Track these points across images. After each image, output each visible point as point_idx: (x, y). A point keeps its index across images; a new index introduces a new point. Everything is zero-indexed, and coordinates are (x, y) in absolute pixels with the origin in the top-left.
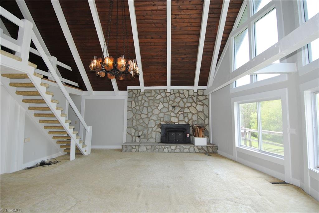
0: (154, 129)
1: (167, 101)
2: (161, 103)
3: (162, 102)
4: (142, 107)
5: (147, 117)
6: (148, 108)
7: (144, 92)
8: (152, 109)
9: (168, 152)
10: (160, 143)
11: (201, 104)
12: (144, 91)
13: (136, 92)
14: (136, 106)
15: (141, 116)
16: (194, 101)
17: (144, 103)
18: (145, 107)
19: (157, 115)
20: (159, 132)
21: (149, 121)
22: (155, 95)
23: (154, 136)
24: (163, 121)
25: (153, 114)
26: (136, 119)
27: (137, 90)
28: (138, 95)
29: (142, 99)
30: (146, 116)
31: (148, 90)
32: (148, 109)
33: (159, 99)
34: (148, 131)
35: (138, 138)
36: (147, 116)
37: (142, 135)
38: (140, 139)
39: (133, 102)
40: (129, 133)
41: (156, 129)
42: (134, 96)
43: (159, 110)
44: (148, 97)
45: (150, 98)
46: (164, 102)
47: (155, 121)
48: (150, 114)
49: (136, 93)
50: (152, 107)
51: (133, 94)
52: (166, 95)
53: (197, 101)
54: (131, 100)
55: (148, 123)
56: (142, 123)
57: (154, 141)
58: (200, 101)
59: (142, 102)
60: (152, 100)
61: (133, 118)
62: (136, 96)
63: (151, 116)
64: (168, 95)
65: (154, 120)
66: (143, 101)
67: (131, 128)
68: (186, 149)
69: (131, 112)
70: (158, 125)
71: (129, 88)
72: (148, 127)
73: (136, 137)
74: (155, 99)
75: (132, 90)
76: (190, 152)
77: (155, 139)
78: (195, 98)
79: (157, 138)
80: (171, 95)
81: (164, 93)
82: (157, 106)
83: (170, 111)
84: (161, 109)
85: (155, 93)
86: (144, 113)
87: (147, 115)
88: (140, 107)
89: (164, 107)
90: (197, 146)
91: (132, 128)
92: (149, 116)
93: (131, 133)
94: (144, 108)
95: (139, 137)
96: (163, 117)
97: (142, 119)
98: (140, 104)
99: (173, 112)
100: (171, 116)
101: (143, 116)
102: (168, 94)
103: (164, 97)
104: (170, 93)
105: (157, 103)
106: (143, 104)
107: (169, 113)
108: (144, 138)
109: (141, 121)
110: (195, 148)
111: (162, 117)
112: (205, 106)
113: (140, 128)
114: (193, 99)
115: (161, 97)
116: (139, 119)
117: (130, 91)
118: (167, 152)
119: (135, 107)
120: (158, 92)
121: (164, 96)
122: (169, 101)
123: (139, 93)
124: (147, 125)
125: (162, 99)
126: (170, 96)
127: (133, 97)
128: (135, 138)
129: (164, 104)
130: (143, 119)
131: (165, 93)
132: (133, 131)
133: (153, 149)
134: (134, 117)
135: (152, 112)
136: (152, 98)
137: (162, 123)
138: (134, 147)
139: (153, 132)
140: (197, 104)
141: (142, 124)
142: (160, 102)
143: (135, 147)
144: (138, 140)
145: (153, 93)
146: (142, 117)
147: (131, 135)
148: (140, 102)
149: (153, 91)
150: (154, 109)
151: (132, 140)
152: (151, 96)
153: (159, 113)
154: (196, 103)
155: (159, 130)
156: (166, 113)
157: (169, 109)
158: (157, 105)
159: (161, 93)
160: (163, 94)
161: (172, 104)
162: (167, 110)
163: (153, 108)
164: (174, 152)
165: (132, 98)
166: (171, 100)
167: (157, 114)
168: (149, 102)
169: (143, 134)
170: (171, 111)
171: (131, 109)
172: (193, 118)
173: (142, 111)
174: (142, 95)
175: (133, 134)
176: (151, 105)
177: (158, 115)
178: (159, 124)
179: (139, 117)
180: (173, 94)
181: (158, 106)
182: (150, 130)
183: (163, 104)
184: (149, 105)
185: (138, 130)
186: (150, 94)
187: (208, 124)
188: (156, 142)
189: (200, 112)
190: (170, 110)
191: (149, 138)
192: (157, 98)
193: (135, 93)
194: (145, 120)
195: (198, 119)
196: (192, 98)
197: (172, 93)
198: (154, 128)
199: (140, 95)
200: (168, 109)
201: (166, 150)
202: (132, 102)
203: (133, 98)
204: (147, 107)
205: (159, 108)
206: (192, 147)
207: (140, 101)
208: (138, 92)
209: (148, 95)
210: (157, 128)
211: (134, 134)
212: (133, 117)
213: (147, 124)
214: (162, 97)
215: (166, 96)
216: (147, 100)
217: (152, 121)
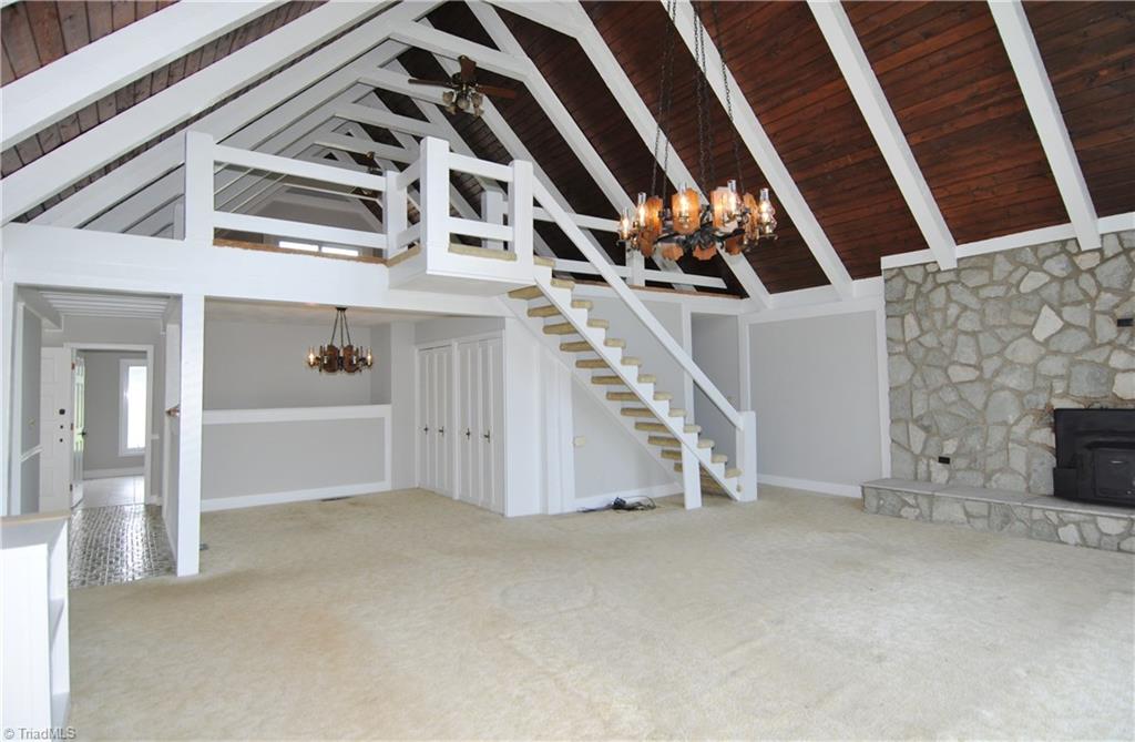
0: (1019, 430)
1: (1085, 293)
2: (1046, 310)
3: (1056, 304)
4: (949, 334)
5: (980, 379)
6: (981, 337)
7: (957, 271)
8: (999, 339)
9: (1084, 543)
10: (1049, 496)
12: (955, 266)
13: (918, 275)
14: (923, 332)
15: (948, 377)
17: (958, 318)
18: (966, 333)
19: (1029, 366)
20: (1043, 446)
21: (989, 394)
22: (1011, 273)
23: (1018, 463)
24: (1065, 395)
25: (1008, 362)
26: (926, 386)
27: (924, 265)
28: (929, 285)
29: (949, 299)
30: (971, 374)
31: (973, 260)
32: (978, 344)
33: (1036, 292)
34: (986, 438)
35: (940, 465)
36: (978, 373)
37: (956, 454)
38: (950, 470)
39: (910, 320)
40: (899, 444)
41: (1028, 433)
42: (911, 292)
43: (1038, 343)
44: (975, 290)
45: (986, 292)
46: (1066, 300)
47: (1019, 394)
48: (990, 366)
49: (919, 280)
50: (999, 331)
51: (906, 287)
52: (1074, 264)
54: (898, 308)
55: (986, 405)
56: (954, 403)
57: (1022, 486)
59: (949, 312)
60: (996, 298)
61: (915, 382)
62: (918, 293)
63: (997, 373)
64: (1084, 267)
65: (1011, 390)
66: (953, 310)
67: (907, 423)
69: (903, 358)
70: (1039, 415)
71: (888, 262)
72: (985, 422)
73: (932, 462)
74: (1014, 291)
75: (900, 268)
77: (1027, 479)
79: (1034, 475)
80: (1104, 260)
81: (1063, 257)
82: (1025, 327)
83: (1101, 345)
84: (1047, 341)
85: (1009, 267)
86: (964, 362)
87: (978, 367)
88: (940, 334)
89: (1067, 326)
91: (911, 426)
92: (987, 375)
93: (910, 446)
94: (962, 338)
95: (944, 460)
96: (1067, 377)
97: (956, 386)
98: (939, 325)
99: (1122, 347)
100: (1116, 371)
101: (958, 374)
102: (1085, 262)
103: (1062, 280)
104: (1100, 250)
105: (1028, 312)
106: (955, 324)
107: (1098, 356)
108: (969, 468)
109: (951, 397)
111: (1056, 377)
113: (945, 424)
115: (1047, 279)
116: (942, 387)
117: (893, 277)
118: (1076, 545)
119: (919, 336)
120: (1030, 259)
121: (1065, 274)
122: (1093, 292)
123: (930, 278)
124: (981, 413)
125: (1055, 287)
126: (1097, 271)
127: (906, 298)
128: (928, 465)
129: (1068, 312)
130: (960, 387)
131: (1070, 255)
132: (917, 437)
133: (997, 520)
134: (918, 377)
135: (1000, 353)
136: (999, 291)
137: (1058, 404)
138: (911, 501)
139: (1010, 445)
141: (954, 409)
142: (1044, 302)
143: (916, 499)
144: (940, 473)
145: (1002, 267)
146: (955, 380)
147: (908, 449)
148: (938, 317)
149: (999, 258)
150: (1011, 342)
151: (916, 474)
152: (992, 283)
153: (1042, 358)
155: (1046, 437)
156: (1077, 353)
157: (1099, 335)
158: (1029, 320)
159: (1043, 260)
160: (1057, 266)
161: (1117, 306)
162: (1084, 339)
163: (1007, 335)
164: (1119, 550)
165: (900, 300)
166: (1108, 290)
167: (1030, 360)
168: (982, 313)
169: (963, 451)
170: (1110, 343)
171: (901, 349)
173: (953, 349)
174: (946, 284)
175: (917, 448)
176: (991, 321)
177: (1034, 366)
178: (1041, 407)
179: (942, 380)
180: (1116, 256)
181: (1033, 326)
182: (997, 435)
183: (1059, 314)
184: (982, 323)
185: (938, 434)
186: (986, 273)
188: (1028, 489)
190: (1105, 341)
191: (995, 472)
192: (1026, 287)
193: (913, 282)
194: (967, 391)
197: (1109, 253)
198: (1014, 429)
199: (938, 285)
200: (1093, 334)
201: (1069, 533)
202: (903, 317)
203: (908, 301)
204: (974, 334)
205: (1041, 333)
207: (939, 309)
208: (927, 274)
209: (979, 278)
210: (1033, 429)
211: (924, 448)
212: (911, 379)
213: (979, 407)
214: (1054, 278)
215: (1076, 272)
216: (972, 301)
217: (1005, 394)
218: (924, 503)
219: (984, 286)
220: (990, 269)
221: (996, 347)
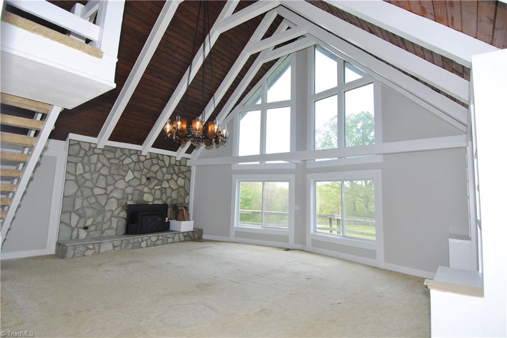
0: (116, 213)
1: (141, 168)
2: (130, 171)
3: (133, 170)
4: (96, 175)
5: (105, 194)
6: (108, 177)
7: (103, 150)
8: (114, 179)
10: (124, 234)
11: (183, 176)
12: (103, 148)
13: (87, 147)
14: (85, 172)
15: (93, 192)
16: (175, 173)
17: (100, 169)
18: (103, 175)
19: (122, 189)
20: (123, 218)
21: (108, 199)
22: (121, 156)
23: (114, 225)
24: (131, 200)
25: (116, 188)
26: (82, 196)
27: (90, 143)
28: (91, 152)
29: (98, 160)
30: (103, 191)
31: (110, 147)
32: (107, 180)
33: (128, 165)
34: (104, 217)
35: (84, 230)
36: (105, 191)
37: (91, 225)
38: (88, 232)
39: (80, 165)
40: (65, 223)
41: (119, 214)
42: (82, 153)
43: (126, 182)
44: (109, 159)
45: (112, 161)
46: (136, 169)
47: (118, 199)
48: (110, 189)
49: (87, 149)
50: (115, 176)
51: (80, 150)
52: (138, 158)
53: (179, 172)
54: (74, 159)
55: (106, 204)
56: (94, 203)
57: (114, 233)
58: (183, 173)
59: (97, 166)
60: (115, 164)
61: (78, 194)
62: (85, 154)
63: (111, 192)
64: (141, 160)
65: (116, 198)
66: (99, 165)
67: (71, 213)
68: (170, 238)
69: (74, 183)
70: (123, 207)
71: (72, 136)
72: (104, 210)
73: (80, 230)
74: (121, 163)
75: (78, 141)
76: (174, 242)
77: (116, 231)
78: (176, 168)
79: (119, 229)
80: (146, 159)
81: (136, 155)
82: (123, 176)
83: (142, 185)
84: (129, 181)
85: (121, 154)
86: (100, 186)
87: (105, 189)
88: (92, 174)
89: (135, 177)
90: (183, 233)
91: (73, 214)
92: (108, 192)
93: (70, 223)
94: (101, 177)
95: (86, 228)
96: (132, 194)
97: (95, 196)
98: (92, 170)
99: (147, 186)
100: (144, 193)
101: (97, 191)
102: (142, 159)
103: (135, 163)
104: (145, 156)
105: (124, 171)
106: (99, 171)
107: (140, 188)
108: (96, 230)
109: (93, 200)
110: (181, 235)
111: (130, 194)
112: (187, 180)
113: (89, 212)
114: (174, 170)
115: (132, 161)
116: (89, 197)
117: (74, 144)
118: (146, 247)
119: (83, 173)
120: (128, 153)
121: (136, 161)
122: (142, 168)
123: (92, 150)
124: (104, 207)
125: (133, 164)
126: (144, 162)
127: (80, 155)
128: (78, 232)
129: (136, 173)
130: (97, 196)
131: (139, 156)
132: (75, 219)
134: (79, 192)
135: (114, 184)
136: (116, 161)
137: (129, 203)
138: (91, 247)
139: (112, 219)
140: (179, 177)
141: (93, 206)
142: (129, 169)
143: (94, 245)
144: (83, 234)
145: (119, 153)
146: (96, 193)
147: (69, 225)
148: (93, 167)
149: (118, 150)
150: (118, 181)
151: (72, 236)
152: (115, 158)
153: (126, 187)
154: (177, 175)
155: (124, 214)
156: (136, 186)
157: (142, 182)
158: (124, 174)
159: (131, 155)
160: (134, 158)
161: (147, 173)
162: (138, 182)
163: (117, 178)
165: (76, 156)
166: (146, 168)
167: (123, 187)
168: (110, 168)
169: (94, 223)
170: (144, 184)
171: (73, 178)
172: (172, 195)
173: (97, 181)
174: (98, 154)
175: (74, 224)
176: (112, 172)
177: (124, 190)
178: (124, 204)
179: (90, 193)
180: (149, 159)
181: (125, 176)
182: (108, 215)
183: (133, 173)
184: (109, 172)
185: (85, 216)
186: (114, 154)
187: (188, 204)
188: (116, 234)
189: (181, 187)
190: (143, 183)
191: (105, 230)
192: (125, 162)
193: (84, 149)
194: (100, 198)
195: (178, 196)
196: (173, 168)
197: (147, 158)
198: (115, 212)
199: (94, 153)
200: (141, 181)
201: (144, 244)
202: (76, 164)
203: (80, 157)
204: (106, 176)
205: (127, 179)
206: (177, 235)
207: (94, 164)
208: (90, 148)
209: (109, 155)
210: (120, 212)
211: (77, 224)
212: (76, 193)
213: (103, 204)
214: (133, 161)
215: (139, 161)
216: (107, 164)
217: (113, 200)
218: (97, 247)
219: (112, 158)
220: (115, 152)
221: (113, 182)
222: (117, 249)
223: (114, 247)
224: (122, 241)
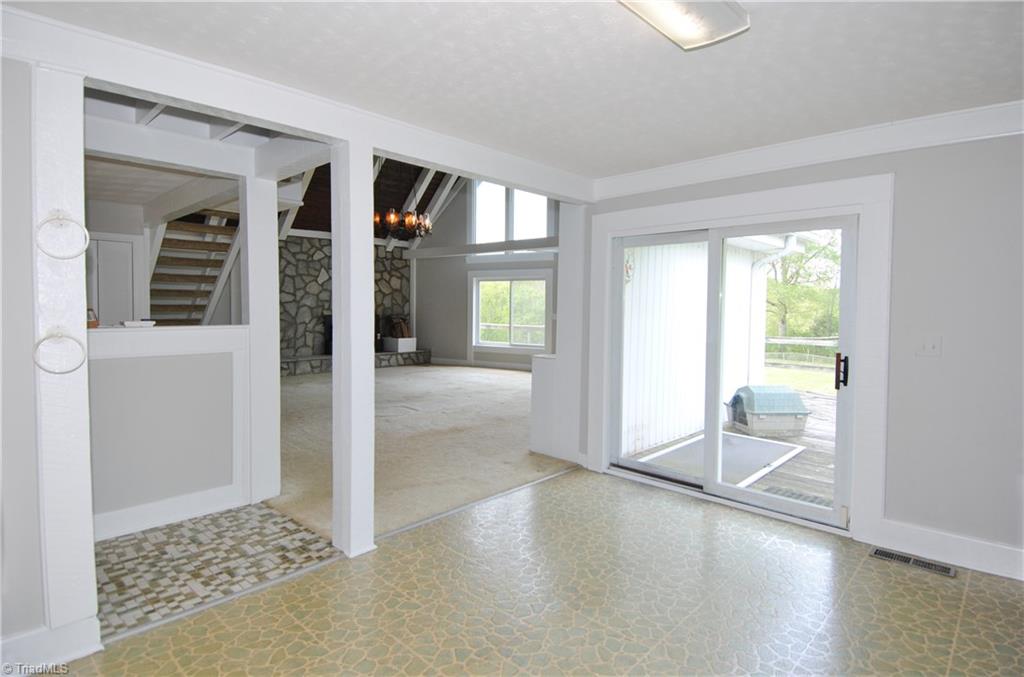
0: (310, 326)
2: (323, 270)
3: (327, 267)
5: (294, 301)
6: (296, 279)
7: (286, 242)
8: (304, 281)
11: (399, 275)
12: (285, 239)
16: (386, 270)
17: (285, 267)
18: (289, 276)
19: (315, 295)
20: (319, 332)
21: (298, 308)
22: (310, 249)
23: (310, 342)
24: (329, 309)
25: (307, 293)
29: (281, 256)
30: (291, 298)
31: (294, 238)
32: (294, 283)
33: (319, 260)
34: (296, 331)
36: (294, 297)
41: (314, 327)
43: (319, 284)
44: (294, 254)
45: (299, 256)
47: (311, 308)
48: (300, 294)
50: (304, 277)
53: (391, 269)
55: (296, 314)
57: (311, 351)
58: (397, 269)
60: (303, 260)
63: (302, 298)
65: (309, 307)
66: (283, 263)
68: (384, 360)
70: (319, 318)
72: (296, 323)
74: (310, 258)
76: (391, 366)
77: (313, 348)
78: (387, 263)
79: (316, 347)
82: (315, 276)
84: (323, 283)
85: (309, 246)
86: (287, 291)
87: (294, 295)
89: (330, 278)
90: (402, 354)
92: (298, 298)
94: (287, 279)
96: (329, 301)
97: (282, 304)
101: (284, 297)
103: (329, 257)
105: (316, 270)
106: (283, 271)
108: (288, 347)
110: (399, 357)
111: (326, 301)
112: (404, 281)
114: (384, 265)
115: (324, 256)
120: (317, 245)
121: (330, 255)
124: (294, 318)
125: (327, 260)
129: (331, 272)
130: (285, 304)
135: (304, 288)
136: (304, 257)
137: (326, 313)
139: (307, 333)
140: (392, 276)
142: (322, 266)
145: (306, 246)
146: (282, 301)
149: (305, 240)
150: (309, 283)
152: (302, 252)
153: (320, 292)
154: (389, 273)
155: (320, 328)
158: (317, 274)
159: (323, 246)
160: (327, 251)
163: (307, 279)
167: (316, 292)
168: (297, 266)
169: (285, 339)
172: (384, 302)
173: (282, 284)
176: (301, 272)
177: (317, 295)
178: (319, 315)
181: (318, 276)
182: (301, 329)
183: (328, 273)
184: (297, 271)
186: (300, 247)
187: (409, 314)
188: (314, 353)
189: (396, 290)
191: (298, 348)
192: (316, 257)
194: (288, 307)
195: (393, 304)
196: (383, 263)
198: (309, 325)
204: (293, 277)
205: (320, 281)
206: (394, 357)
209: (295, 249)
210: (316, 324)
213: (293, 314)
216: (293, 260)
217: (305, 309)
218: (291, 365)
219: (298, 253)
220: (301, 244)
221: (303, 285)
222: (316, 370)
223: (312, 367)
224: (322, 361)
